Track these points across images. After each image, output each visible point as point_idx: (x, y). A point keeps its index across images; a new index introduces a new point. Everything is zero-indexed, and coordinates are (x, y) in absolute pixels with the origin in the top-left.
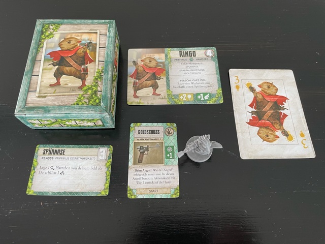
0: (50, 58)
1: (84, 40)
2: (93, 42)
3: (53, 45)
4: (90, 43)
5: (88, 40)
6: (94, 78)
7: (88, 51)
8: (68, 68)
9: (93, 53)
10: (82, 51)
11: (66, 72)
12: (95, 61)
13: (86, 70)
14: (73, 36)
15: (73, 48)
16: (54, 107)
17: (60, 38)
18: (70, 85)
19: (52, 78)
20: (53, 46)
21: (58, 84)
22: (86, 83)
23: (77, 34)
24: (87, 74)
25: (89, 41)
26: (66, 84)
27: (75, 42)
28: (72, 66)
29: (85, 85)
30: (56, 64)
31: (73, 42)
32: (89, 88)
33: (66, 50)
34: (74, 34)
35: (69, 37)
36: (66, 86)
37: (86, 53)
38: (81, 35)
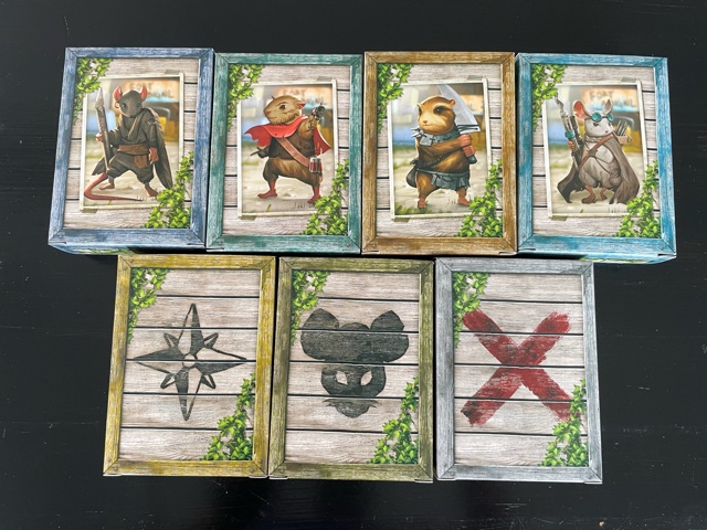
0: (251, 140)
1: (308, 102)
2: (326, 107)
3: (253, 112)
4: (321, 108)
5: (317, 101)
6: (332, 183)
7: (318, 126)
8: (286, 163)
9: (327, 130)
10: (308, 125)
11: (283, 170)
12: (332, 148)
13: (318, 165)
14: (288, 94)
15: (291, 119)
16: (270, 238)
17: (265, 98)
18: (293, 196)
19: (260, 183)
20: (254, 115)
21: (272, 194)
22: (321, 194)
23: (295, 89)
24: (321, 174)
25: (318, 105)
26: (287, 195)
27: (292, 107)
28: (292, 158)
29: (320, 197)
30: (263, 153)
31: (289, 106)
32: (327, 203)
33: (279, 124)
34: (289, 89)
35: (281, 94)
36: (287, 198)
37: (314, 130)
38: (303, 91)
